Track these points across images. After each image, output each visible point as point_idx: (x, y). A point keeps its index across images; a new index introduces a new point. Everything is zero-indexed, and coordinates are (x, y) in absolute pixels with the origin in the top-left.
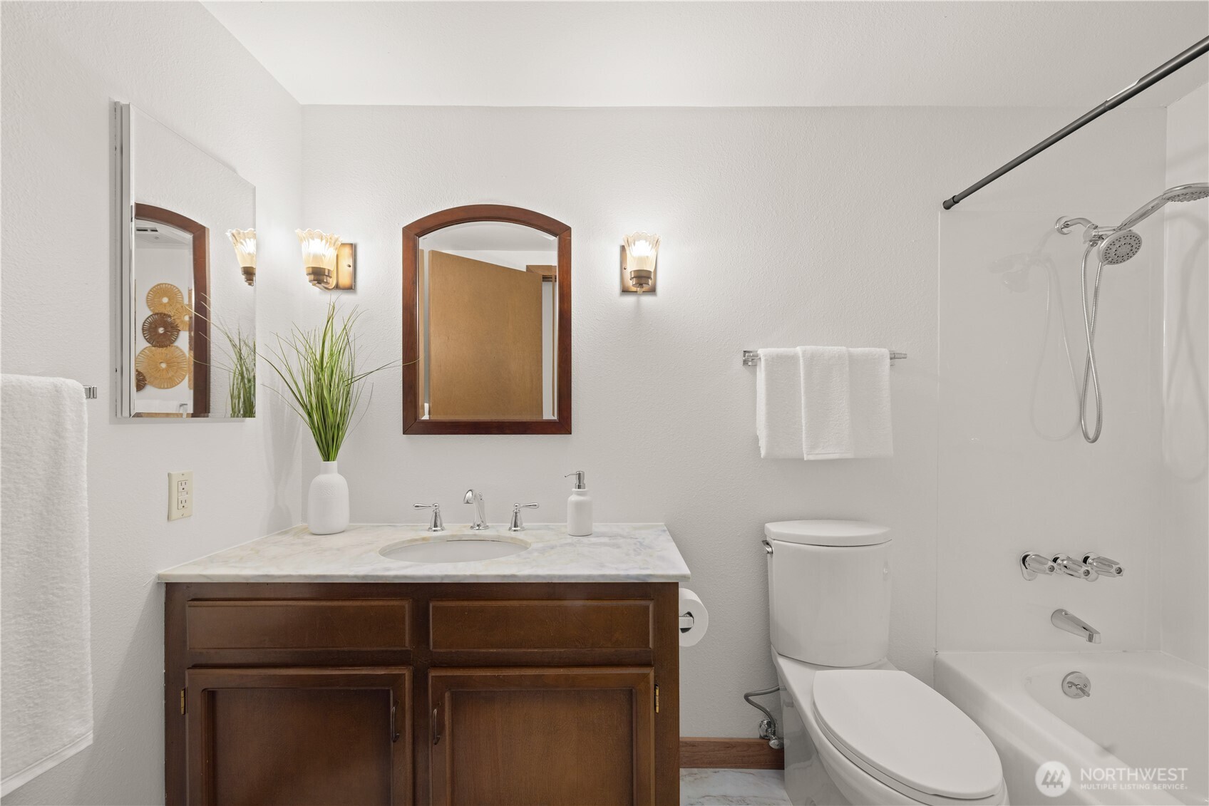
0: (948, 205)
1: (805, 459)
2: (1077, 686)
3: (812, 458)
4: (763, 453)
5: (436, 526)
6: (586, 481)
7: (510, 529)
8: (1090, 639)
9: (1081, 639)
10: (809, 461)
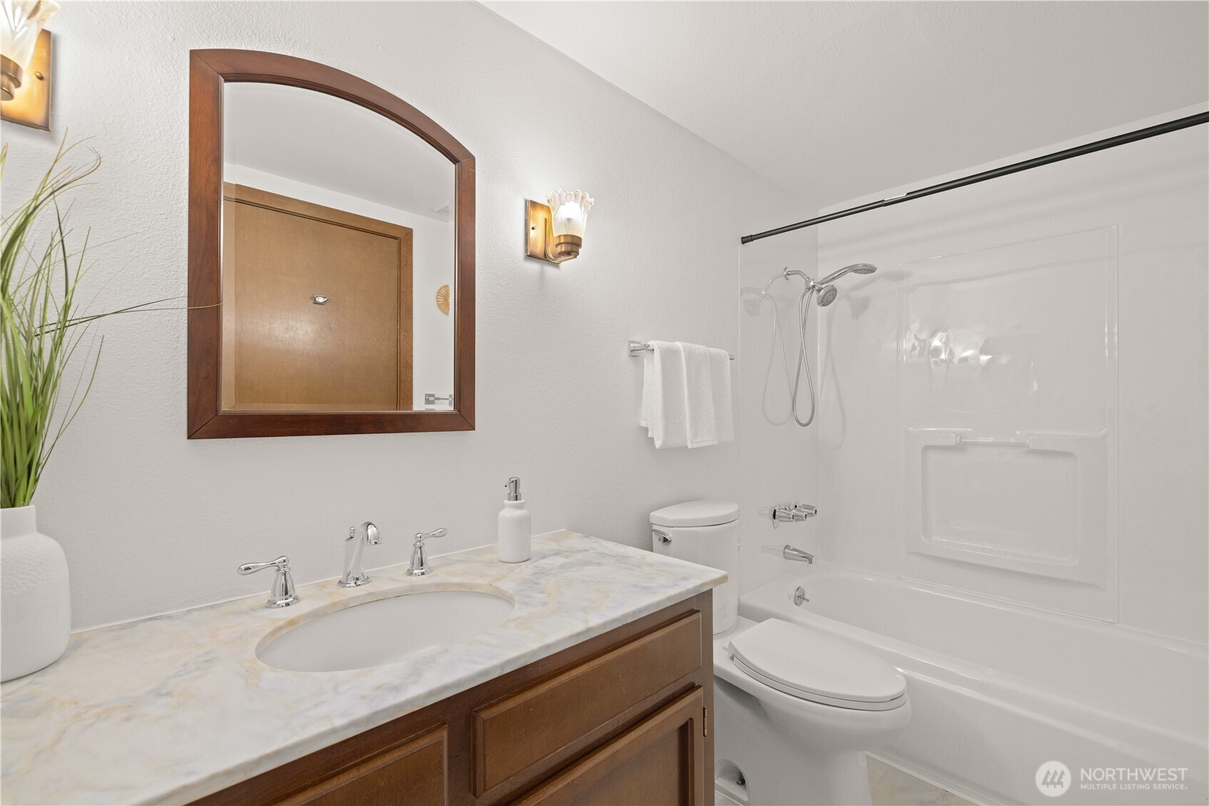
0: (745, 240)
1: (689, 447)
2: (800, 598)
3: (695, 446)
4: (658, 444)
5: (286, 593)
6: (522, 490)
7: (410, 573)
8: (811, 563)
9: (805, 563)
10: (692, 449)
